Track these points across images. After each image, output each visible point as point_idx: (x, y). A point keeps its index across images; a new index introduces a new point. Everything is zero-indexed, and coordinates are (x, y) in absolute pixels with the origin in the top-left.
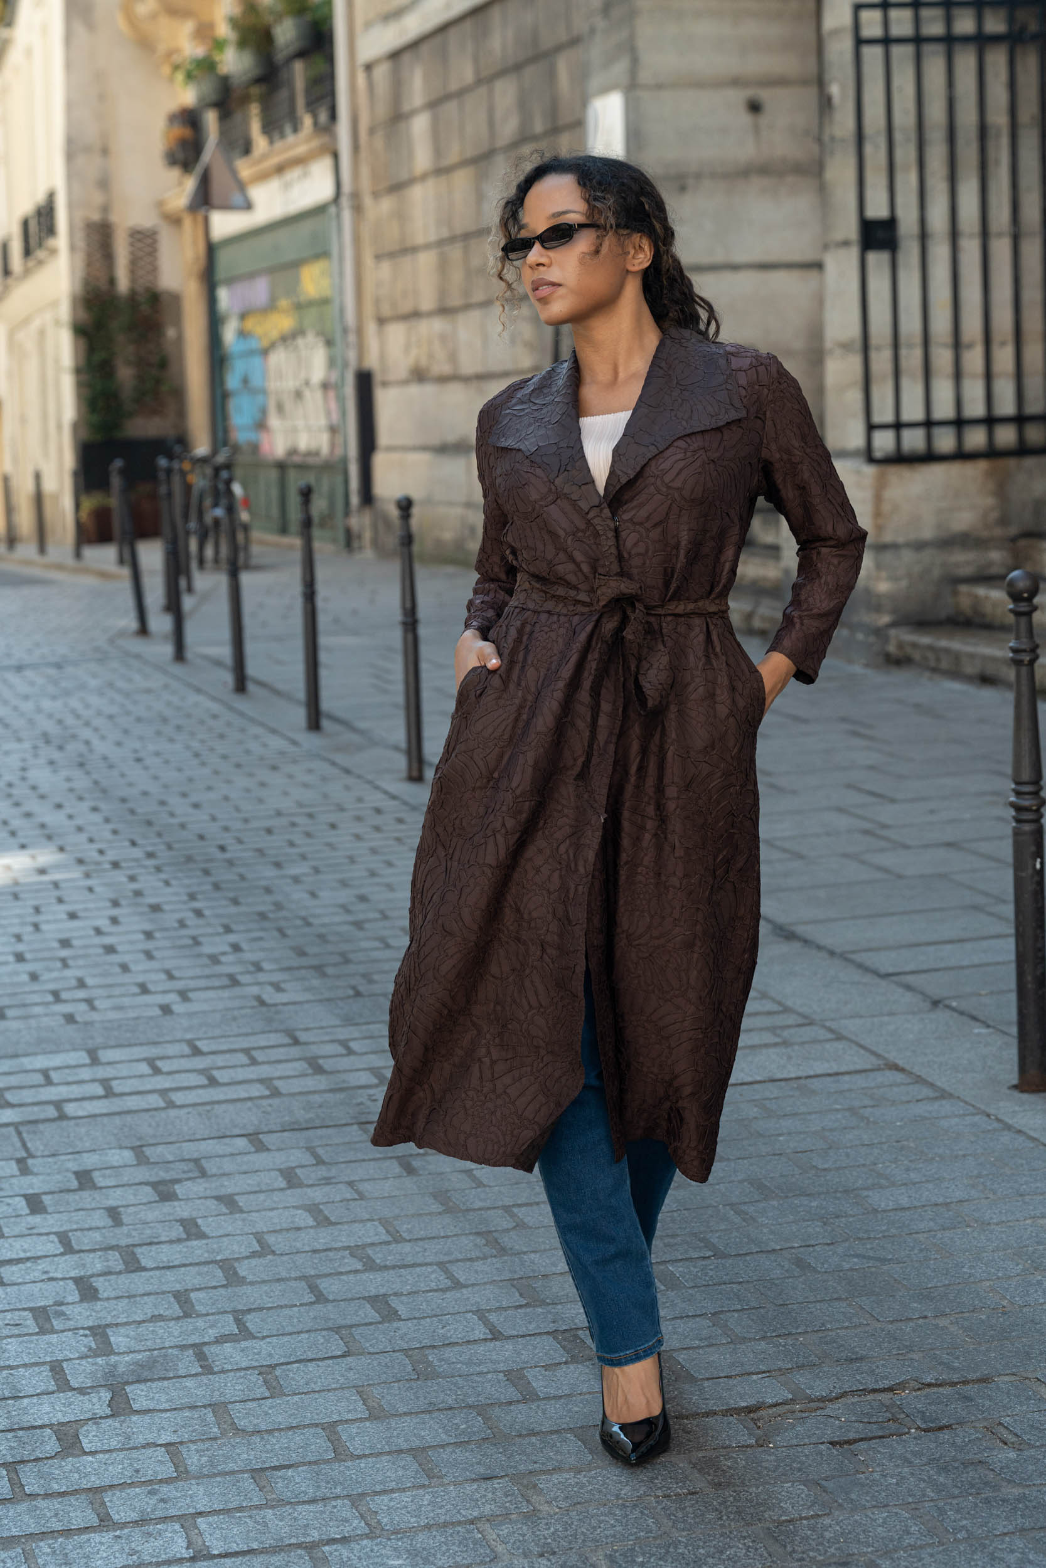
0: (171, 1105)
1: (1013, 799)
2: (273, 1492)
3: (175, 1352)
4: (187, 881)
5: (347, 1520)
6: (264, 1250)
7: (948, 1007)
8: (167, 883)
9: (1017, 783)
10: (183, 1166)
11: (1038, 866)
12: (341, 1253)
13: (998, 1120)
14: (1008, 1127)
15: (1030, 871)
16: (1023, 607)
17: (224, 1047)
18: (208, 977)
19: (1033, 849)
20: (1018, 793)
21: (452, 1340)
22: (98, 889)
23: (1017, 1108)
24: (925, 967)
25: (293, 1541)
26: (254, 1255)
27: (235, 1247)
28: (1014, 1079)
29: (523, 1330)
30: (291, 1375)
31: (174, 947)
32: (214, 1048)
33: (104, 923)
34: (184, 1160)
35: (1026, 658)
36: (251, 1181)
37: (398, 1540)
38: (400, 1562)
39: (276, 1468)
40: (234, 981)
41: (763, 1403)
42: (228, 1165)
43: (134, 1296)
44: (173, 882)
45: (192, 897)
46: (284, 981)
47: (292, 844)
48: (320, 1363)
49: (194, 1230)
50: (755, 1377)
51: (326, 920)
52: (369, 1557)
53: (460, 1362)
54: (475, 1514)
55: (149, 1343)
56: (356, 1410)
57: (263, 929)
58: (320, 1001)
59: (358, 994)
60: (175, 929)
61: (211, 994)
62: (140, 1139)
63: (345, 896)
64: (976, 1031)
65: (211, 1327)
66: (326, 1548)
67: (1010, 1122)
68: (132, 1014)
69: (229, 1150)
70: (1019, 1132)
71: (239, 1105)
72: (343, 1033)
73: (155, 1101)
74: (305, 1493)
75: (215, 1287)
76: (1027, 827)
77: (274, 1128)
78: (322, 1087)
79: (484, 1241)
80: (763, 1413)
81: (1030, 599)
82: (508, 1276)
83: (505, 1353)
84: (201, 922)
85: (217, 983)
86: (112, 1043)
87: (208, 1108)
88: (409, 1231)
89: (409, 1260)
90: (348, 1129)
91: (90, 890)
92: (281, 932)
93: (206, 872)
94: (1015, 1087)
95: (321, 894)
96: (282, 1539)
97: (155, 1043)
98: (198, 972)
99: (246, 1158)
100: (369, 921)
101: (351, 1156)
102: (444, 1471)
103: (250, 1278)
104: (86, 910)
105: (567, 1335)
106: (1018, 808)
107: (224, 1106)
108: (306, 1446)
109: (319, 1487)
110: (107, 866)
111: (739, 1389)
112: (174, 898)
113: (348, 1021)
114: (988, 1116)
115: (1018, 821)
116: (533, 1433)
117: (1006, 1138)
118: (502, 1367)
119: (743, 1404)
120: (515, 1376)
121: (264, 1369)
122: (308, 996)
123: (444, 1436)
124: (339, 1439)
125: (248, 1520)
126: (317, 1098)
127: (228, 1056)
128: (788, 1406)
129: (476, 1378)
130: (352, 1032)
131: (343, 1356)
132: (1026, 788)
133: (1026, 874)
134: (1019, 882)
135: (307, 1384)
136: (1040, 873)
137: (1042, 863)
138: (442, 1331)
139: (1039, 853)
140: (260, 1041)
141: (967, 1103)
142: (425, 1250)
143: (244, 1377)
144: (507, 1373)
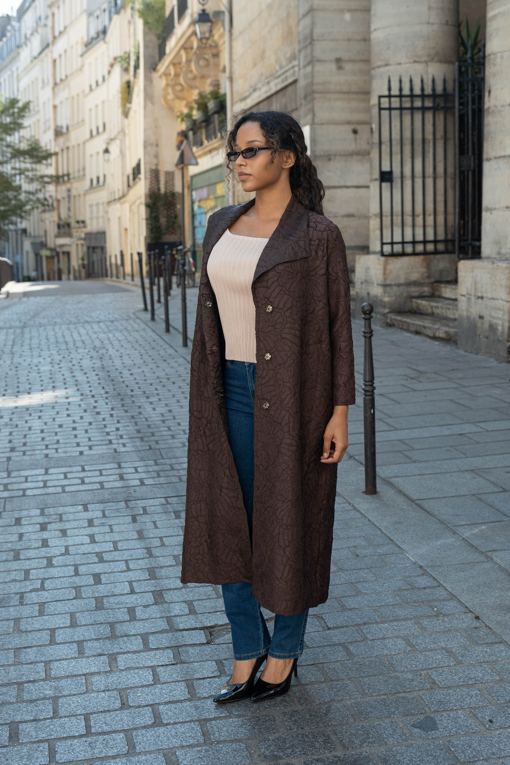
0: (64, 491)
1: (363, 387)
2: (18, 659)
3: (13, 595)
4: (114, 403)
5: (39, 672)
6: (67, 552)
7: (355, 459)
8: (107, 404)
9: (365, 381)
10: (55, 517)
11: (372, 412)
12: (92, 555)
13: (353, 506)
14: (355, 509)
15: (369, 414)
16: (367, 317)
17: (93, 469)
18: (102, 440)
19: (370, 405)
20: (365, 385)
21: (115, 593)
22: (82, 405)
23: (361, 501)
24: (353, 443)
25: (15, 681)
26: (62, 555)
27: (56, 552)
28: (363, 488)
29: (143, 590)
30: (50, 607)
31: (97, 428)
32: (90, 469)
33: (77, 419)
34: (56, 514)
35: (368, 335)
36: (76, 524)
37: (54, 682)
38: (50, 692)
39: (25, 648)
40: (110, 442)
41: (217, 624)
42: (71, 517)
43: (10, 571)
44: (109, 403)
45: (112, 409)
46: (127, 443)
47: (156, 389)
48: (63, 602)
49: (45, 544)
50: (218, 613)
51: (154, 419)
52: (40, 689)
53: (114, 603)
54: (88, 671)
55: (5, 591)
56: (66, 623)
57: (130, 422)
58: (136, 451)
59: (150, 448)
60: (101, 421)
61: (100, 447)
62: (46, 505)
63: (164, 410)
64: (360, 469)
65: (31, 585)
66: (26, 685)
67: (356, 506)
68: (68, 455)
69: (75, 510)
70: (358, 511)
71: (87, 492)
72: (137, 464)
73: (59, 490)
74: (30, 659)
75: (41, 568)
76: (368, 398)
77: (94, 502)
78: (120, 486)
79: (146, 552)
80: (216, 629)
81: (370, 314)
82: (148, 566)
83: (131, 600)
84: (111, 419)
85: (104, 443)
86: (56, 466)
87: (76, 493)
88: (122, 546)
89: (116, 558)
90: (120, 503)
91: (80, 405)
92: (136, 424)
93: (122, 400)
94: (364, 492)
95: (157, 409)
96: (11, 680)
97: (70, 466)
98: (100, 438)
99: (80, 514)
100: (168, 420)
101: (117, 514)
102: (86, 651)
103: (56, 564)
104: (74, 413)
105: (159, 592)
106: (366, 391)
107: (82, 493)
108: (40, 639)
109: (36, 657)
110: (90, 396)
111: (211, 618)
112: (106, 410)
113: (142, 459)
114: (350, 504)
115: (365, 395)
116: (127, 636)
117: (353, 513)
118: (128, 606)
119: (209, 625)
120: (131, 611)
121: (41, 604)
122: (133, 449)
123: (93, 635)
124: (54, 636)
125: (3, 671)
126: (116, 490)
127: (93, 472)
128: (225, 626)
129: (116, 610)
130: (142, 464)
131: (73, 599)
132: (367, 383)
133: (368, 415)
134: (365, 417)
135: (54, 611)
136: (373, 414)
137: (374, 411)
138: (113, 590)
139: (373, 407)
140: (107, 466)
141: (344, 498)
142: (124, 554)
143: (32, 607)
144: (129, 609)
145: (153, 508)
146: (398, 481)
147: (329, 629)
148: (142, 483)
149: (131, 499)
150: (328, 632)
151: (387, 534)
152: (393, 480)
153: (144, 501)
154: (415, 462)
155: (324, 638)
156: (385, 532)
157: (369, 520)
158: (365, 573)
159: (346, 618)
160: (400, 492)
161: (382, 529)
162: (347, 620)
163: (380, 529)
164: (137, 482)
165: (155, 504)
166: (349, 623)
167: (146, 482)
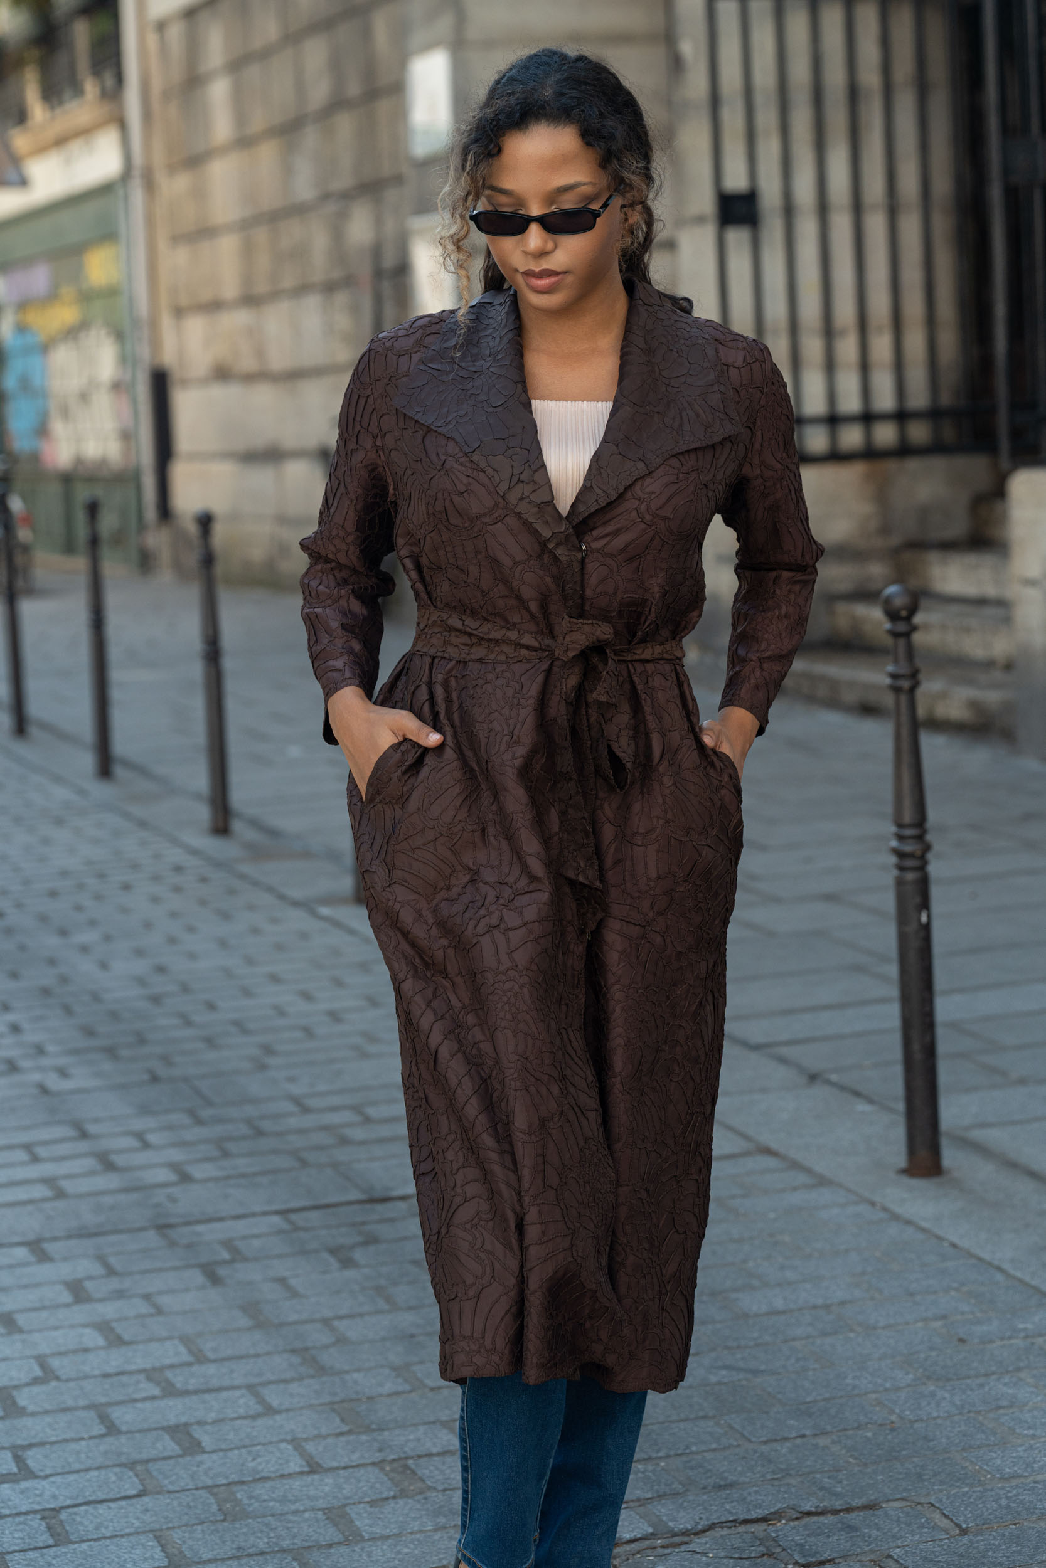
1: (894, 843)
6: (48, 1375)
7: (827, 1081)
9: (900, 825)
11: (923, 920)
12: (134, 1377)
13: (885, 1209)
14: (895, 1217)
15: (914, 926)
16: (901, 627)
19: (918, 900)
20: (900, 838)
21: (263, 1474)
23: (905, 1195)
24: (801, 1037)
26: (36, 1381)
27: (14, 1373)
28: (902, 1161)
29: (345, 1461)
30: (78, 1519)
35: (906, 684)
36: (32, 1297)
40: (12, 1067)
42: (5, 1279)
46: (70, 1066)
47: (79, 908)
48: (112, 1505)
51: (119, 995)
53: (273, 1500)
56: (153, 1558)
57: (47, 1007)
58: (112, 1087)
59: (155, 1079)
63: (140, 967)
64: (859, 1108)
67: (898, 1210)
70: (908, 1222)
71: (18, 1209)
72: (138, 1124)
76: (910, 876)
77: (59, 1235)
78: (114, 1186)
79: (300, 1360)
81: (909, 618)
82: (328, 1398)
83: (324, 1487)
88: (214, 1350)
89: (215, 1383)
90: (143, 1234)
92: (68, 1010)
94: (903, 1171)
95: (112, 965)
99: (26, 1270)
100: (167, 995)
101: (148, 1265)
103: (31, 1408)
105: (395, 1465)
106: (900, 854)
113: (145, 1110)
114: (873, 1204)
115: (901, 868)
117: (893, 1230)
118: (321, 1504)
120: (336, 1515)
121: (47, 1514)
122: (97, 1082)
126: (108, 1200)
127: (5, 1152)
128: (647, 1543)
129: (291, 1517)
130: (149, 1122)
131: (138, 1496)
132: (908, 832)
133: (911, 928)
134: (902, 938)
135: (97, 1529)
136: (927, 928)
137: (929, 917)
138: (252, 1465)
139: (925, 904)
140: (45, 1134)
141: (849, 1190)
142: (232, 1371)
143: (24, 1523)
144: (327, 1511)
145: (256, 1243)
146: (994, 1137)
147: (964, 1532)
148: (185, 1178)
149: (171, 1221)
150: (965, 1539)
151: (1027, 1279)
152: (977, 1135)
153: (217, 1225)
154: (1022, 1081)
155: (961, 1556)
156: (1018, 1274)
157: (954, 1246)
158: (1005, 1384)
159: (1004, 1502)
160: (1012, 1166)
161: (1006, 1266)
162: (1008, 1507)
163: (999, 1269)
164: (163, 1175)
165: (256, 1231)
166: (1018, 1513)
167: (197, 1172)
